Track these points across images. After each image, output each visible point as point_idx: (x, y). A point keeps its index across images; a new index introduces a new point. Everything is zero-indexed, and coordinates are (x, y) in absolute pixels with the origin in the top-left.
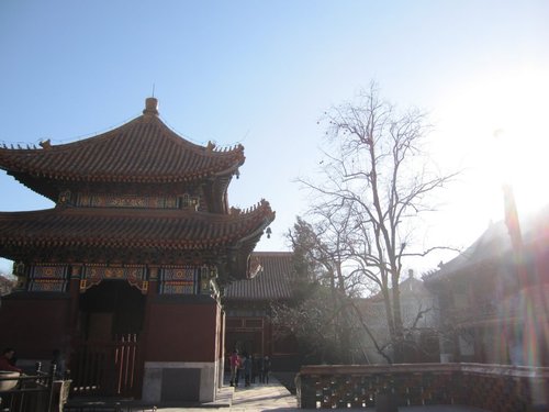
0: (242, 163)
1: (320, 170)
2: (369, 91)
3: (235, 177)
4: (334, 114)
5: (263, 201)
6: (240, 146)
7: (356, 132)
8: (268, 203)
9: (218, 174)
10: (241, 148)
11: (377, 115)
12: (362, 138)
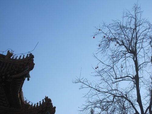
0: (32, 68)
1: (96, 74)
2: (133, 13)
3: (26, 79)
4: (106, 30)
5: (47, 98)
6: (31, 55)
7: (123, 44)
8: (50, 100)
9: (14, 76)
10: (31, 57)
11: (140, 31)
12: (128, 49)
